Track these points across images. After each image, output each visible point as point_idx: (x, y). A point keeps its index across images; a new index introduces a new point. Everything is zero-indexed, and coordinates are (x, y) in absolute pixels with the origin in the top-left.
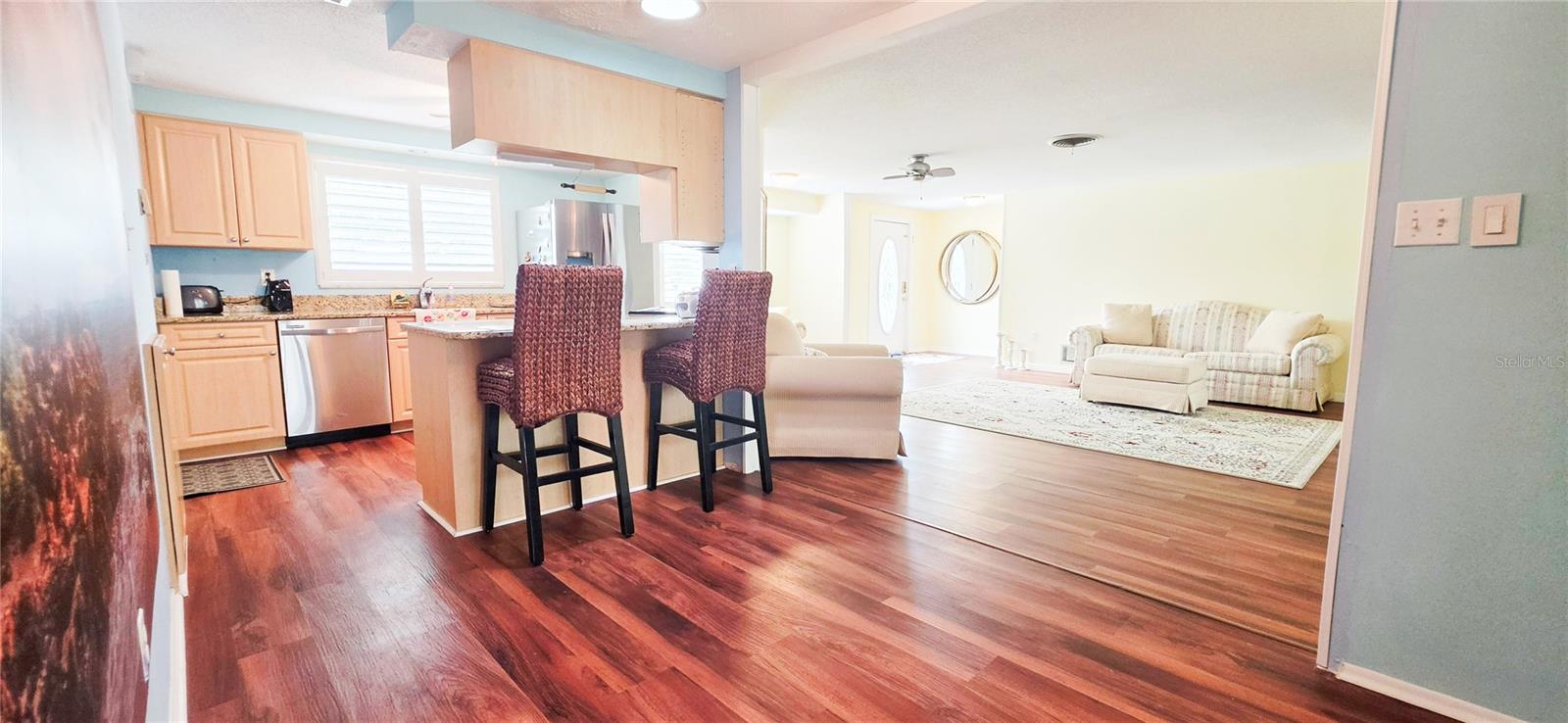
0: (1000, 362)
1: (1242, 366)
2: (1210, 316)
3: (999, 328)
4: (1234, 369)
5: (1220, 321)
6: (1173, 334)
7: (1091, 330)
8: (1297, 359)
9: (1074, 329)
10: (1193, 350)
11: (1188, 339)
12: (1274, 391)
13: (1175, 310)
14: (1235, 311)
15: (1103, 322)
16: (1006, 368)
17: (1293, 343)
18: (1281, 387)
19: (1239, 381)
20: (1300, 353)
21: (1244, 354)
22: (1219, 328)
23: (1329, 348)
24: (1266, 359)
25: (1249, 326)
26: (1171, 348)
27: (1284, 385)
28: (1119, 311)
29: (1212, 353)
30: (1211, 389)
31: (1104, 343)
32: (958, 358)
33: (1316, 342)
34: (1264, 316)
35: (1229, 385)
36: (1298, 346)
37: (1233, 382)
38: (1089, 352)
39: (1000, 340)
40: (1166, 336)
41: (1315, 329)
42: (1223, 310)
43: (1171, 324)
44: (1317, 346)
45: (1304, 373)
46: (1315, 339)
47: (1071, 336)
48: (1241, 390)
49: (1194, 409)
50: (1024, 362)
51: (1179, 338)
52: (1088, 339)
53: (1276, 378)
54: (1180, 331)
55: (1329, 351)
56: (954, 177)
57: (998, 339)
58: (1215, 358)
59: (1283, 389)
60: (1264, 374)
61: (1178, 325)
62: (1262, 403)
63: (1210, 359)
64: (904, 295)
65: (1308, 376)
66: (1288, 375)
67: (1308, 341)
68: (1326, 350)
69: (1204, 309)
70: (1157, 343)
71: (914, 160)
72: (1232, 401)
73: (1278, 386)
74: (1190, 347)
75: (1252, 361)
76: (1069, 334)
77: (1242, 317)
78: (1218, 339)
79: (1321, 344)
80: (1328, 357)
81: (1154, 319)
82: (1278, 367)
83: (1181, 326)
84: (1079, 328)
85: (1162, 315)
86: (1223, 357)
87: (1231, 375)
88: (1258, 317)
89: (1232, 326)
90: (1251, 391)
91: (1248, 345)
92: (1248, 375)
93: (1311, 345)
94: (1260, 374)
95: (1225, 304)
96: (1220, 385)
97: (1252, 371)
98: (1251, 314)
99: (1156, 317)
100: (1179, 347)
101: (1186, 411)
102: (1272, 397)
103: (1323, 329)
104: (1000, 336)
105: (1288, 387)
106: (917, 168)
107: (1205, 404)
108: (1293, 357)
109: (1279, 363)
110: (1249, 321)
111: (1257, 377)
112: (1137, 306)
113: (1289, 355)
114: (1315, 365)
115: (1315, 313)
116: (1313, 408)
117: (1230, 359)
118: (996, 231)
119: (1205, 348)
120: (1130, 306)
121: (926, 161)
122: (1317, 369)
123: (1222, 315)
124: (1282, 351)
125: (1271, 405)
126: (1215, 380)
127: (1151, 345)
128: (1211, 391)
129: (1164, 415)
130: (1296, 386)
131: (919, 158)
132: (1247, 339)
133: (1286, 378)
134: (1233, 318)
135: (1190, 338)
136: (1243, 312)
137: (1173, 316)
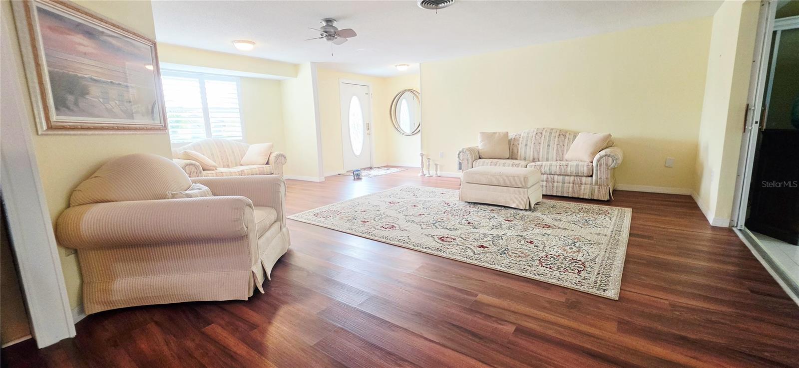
0: (423, 172)
1: (563, 172)
2: (543, 138)
3: (422, 151)
4: (558, 173)
5: (549, 141)
6: (521, 150)
7: (471, 150)
8: (597, 165)
9: (461, 150)
10: (533, 161)
11: (530, 153)
12: (583, 187)
13: (522, 135)
14: (558, 134)
15: (478, 144)
16: (426, 176)
17: (594, 154)
18: (587, 184)
19: (561, 181)
20: (598, 161)
21: (564, 163)
22: (549, 145)
23: (616, 157)
24: (577, 166)
25: (566, 143)
26: (521, 160)
27: (589, 183)
28: (488, 137)
29: (544, 163)
30: (544, 187)
31: (480, 158)
32: (402, 169)
33: (608, 153)
34: (575, 137)
35: (555, 184)
36: (597, 156)
37: (557, 182)
38: (470, 165)
39: (422, 158)
40: (517, 152)
41: (605, 145)
42: (551, 133)
43: (520, 143)
44: (609, 156)
45: (601, 175)
46: (607, 151)
47: (459, 155)
48: (563, 187)
49: (532, 206)
50: (436, 171)
51: (525, 153)
52: (469, 156)
53: (584, 178)
54: (526, 149)
55: (616, 159)
56: (356, 37)
57: (421, 158)
58: (546, 165)
59: (589, 186)
60: (577, 176)
61: (524, 144)
62: (575, 195)
63: (543, 167)
64: (368, 132)
65: (604, 176)
66: (592, 176)
67: (603, 153)
68: (614, 158)
69: (539, 133)
70: (512, 157)
71: (324, 24)
72: (558, 195)
73: (585, 184)
74: (531, 159)
75: (569, 168)
76: (457, 153)
77: (562, 137)
78: (548, 153)
79: (612, 154)
80: (616, 162)
81: (510, 141)
82: (585, 170)
83: (526, 145)
84: (463, 149)
85: (514, 138)
86: (551, 165)
87: (556, 177)
88: (571, 137)
89: (556, 144)
90: (569, 187)
91: (567, 156)
92: (566, 177)
93: (606, 155)
94: (574, 176)
95: (552, 129)
96: (550, 184)
97: (569, 174)
98: (567, 136)
99: (511, 139)
100: (525, 159)
101: (527, 208)
102: (582, 191)
103: (610, 144)
104: (422, 155)
105: (591, 184)
106: (328, 30)
107: (540, 199)
108: (594, 164)
109: (585, 168)
110: (566, 140)
111: (572, 178)
112: (499, 133)
113: (592, 162)
114: (608, 169)
115: (606, 133)
116: (607, 198)
117: (555, 166)
118: (417, 88)
119: (540, 159)
120: (495, 133)
121: (335, 24)
122: (609, 171)
123: (550, 137)
124: (587, 159)
125: (582, 197)
126: (547, 181)
127: (508, 159)
128: (544, 188)
129: (513, 211)
130: (596, 184)
131: (329, 21)
132: (565, 153)
133: (590, 178)
134: (557, 138)
135: (532, 153)
136: (563, 134)
137: (521, 139)
